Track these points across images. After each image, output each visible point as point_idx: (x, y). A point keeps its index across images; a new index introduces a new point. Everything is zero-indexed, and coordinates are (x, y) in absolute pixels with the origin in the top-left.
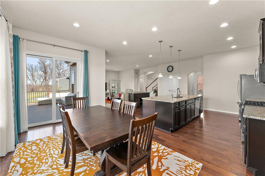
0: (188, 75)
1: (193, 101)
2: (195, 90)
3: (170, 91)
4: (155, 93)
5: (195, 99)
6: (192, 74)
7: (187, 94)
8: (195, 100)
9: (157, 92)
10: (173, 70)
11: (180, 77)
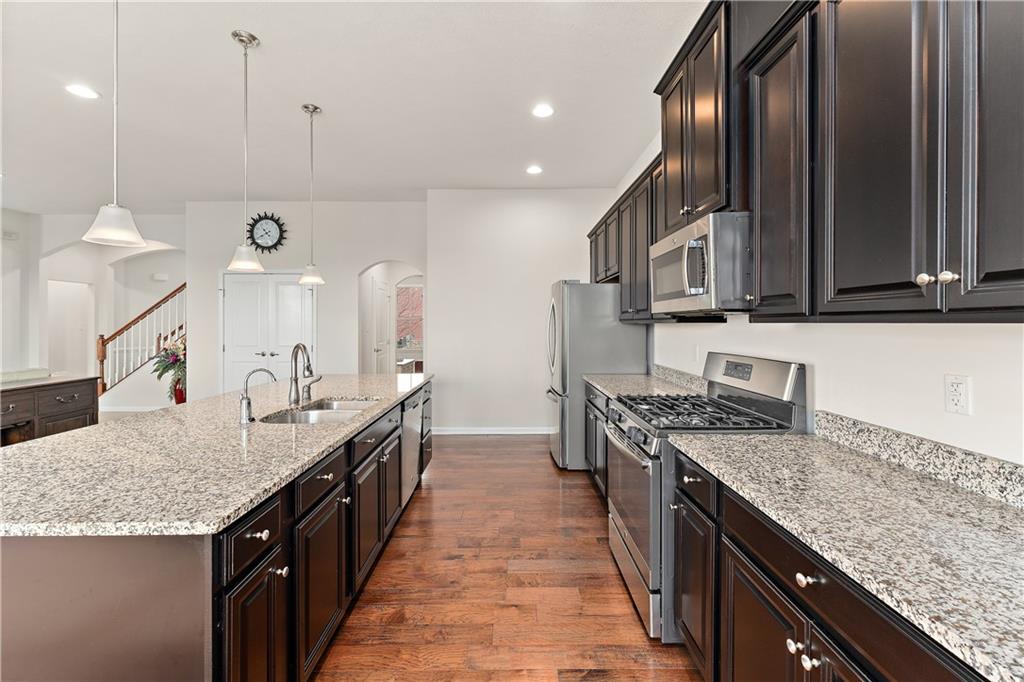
0: (360, 275)
1: (390, 421)
2: (389, 343)
3: (268, 354)
4: (166, 369)
5: (402, 404)
6: (376, 273)
7: (357, 372)
8: (403, 410)
9: (184, 362)
10: (283, 241)
11: (314, 274)
